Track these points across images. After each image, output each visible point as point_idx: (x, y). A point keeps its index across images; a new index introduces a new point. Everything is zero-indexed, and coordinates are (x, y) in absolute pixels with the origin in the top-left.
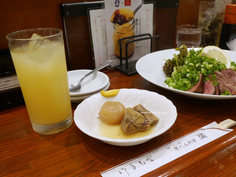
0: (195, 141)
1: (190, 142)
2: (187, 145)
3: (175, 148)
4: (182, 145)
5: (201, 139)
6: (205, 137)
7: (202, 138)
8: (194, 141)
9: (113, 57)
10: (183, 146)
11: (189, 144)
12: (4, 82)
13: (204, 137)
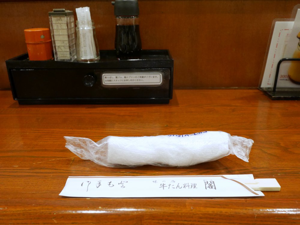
0: (195, 187)
1: (186, 186)
2: (180, 187)
3: (162, 184)
4: (173, 185)
5: (206, 188)
6: (214, 187)
7: (209, 187)
8: (193, 186)
9: (284, 78)
10: (173, 187)
11: (183, 186)
12: (139, 77)
13: (210, 188)
